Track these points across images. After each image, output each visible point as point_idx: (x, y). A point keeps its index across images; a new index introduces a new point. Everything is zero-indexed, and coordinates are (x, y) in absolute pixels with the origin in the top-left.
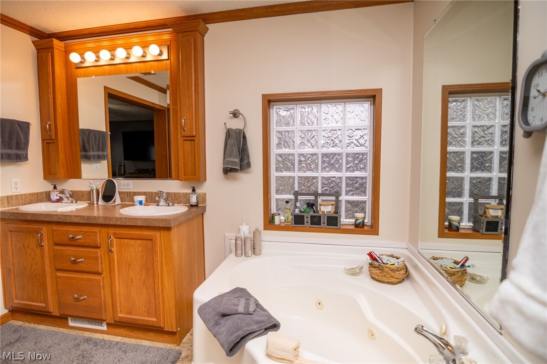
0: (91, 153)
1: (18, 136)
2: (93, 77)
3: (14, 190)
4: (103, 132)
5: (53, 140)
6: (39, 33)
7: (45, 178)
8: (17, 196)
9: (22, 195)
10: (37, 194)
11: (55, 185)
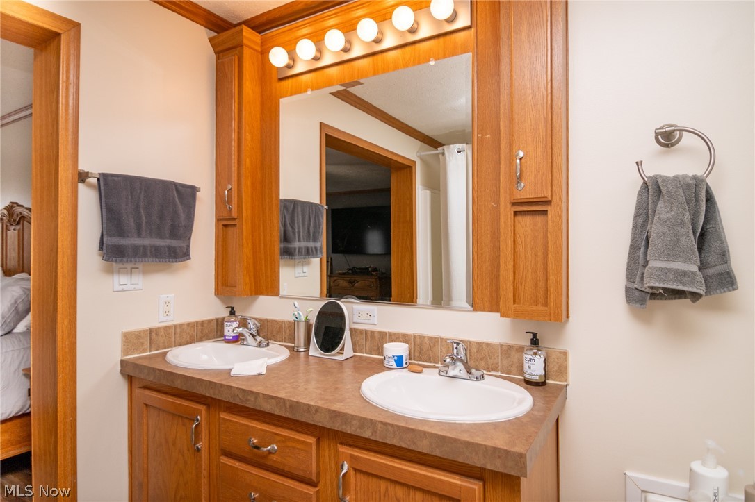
0: (296, 245)
1: (175, 212)
2: (309, 92)
3: (163, 318)
4: (316, 205)
5: (235, 219)
6: (220, 22)
7: (217, 293)
8: (167, 328)
9: (175, 326)
10: (202, 323)
11: (232, 308)
